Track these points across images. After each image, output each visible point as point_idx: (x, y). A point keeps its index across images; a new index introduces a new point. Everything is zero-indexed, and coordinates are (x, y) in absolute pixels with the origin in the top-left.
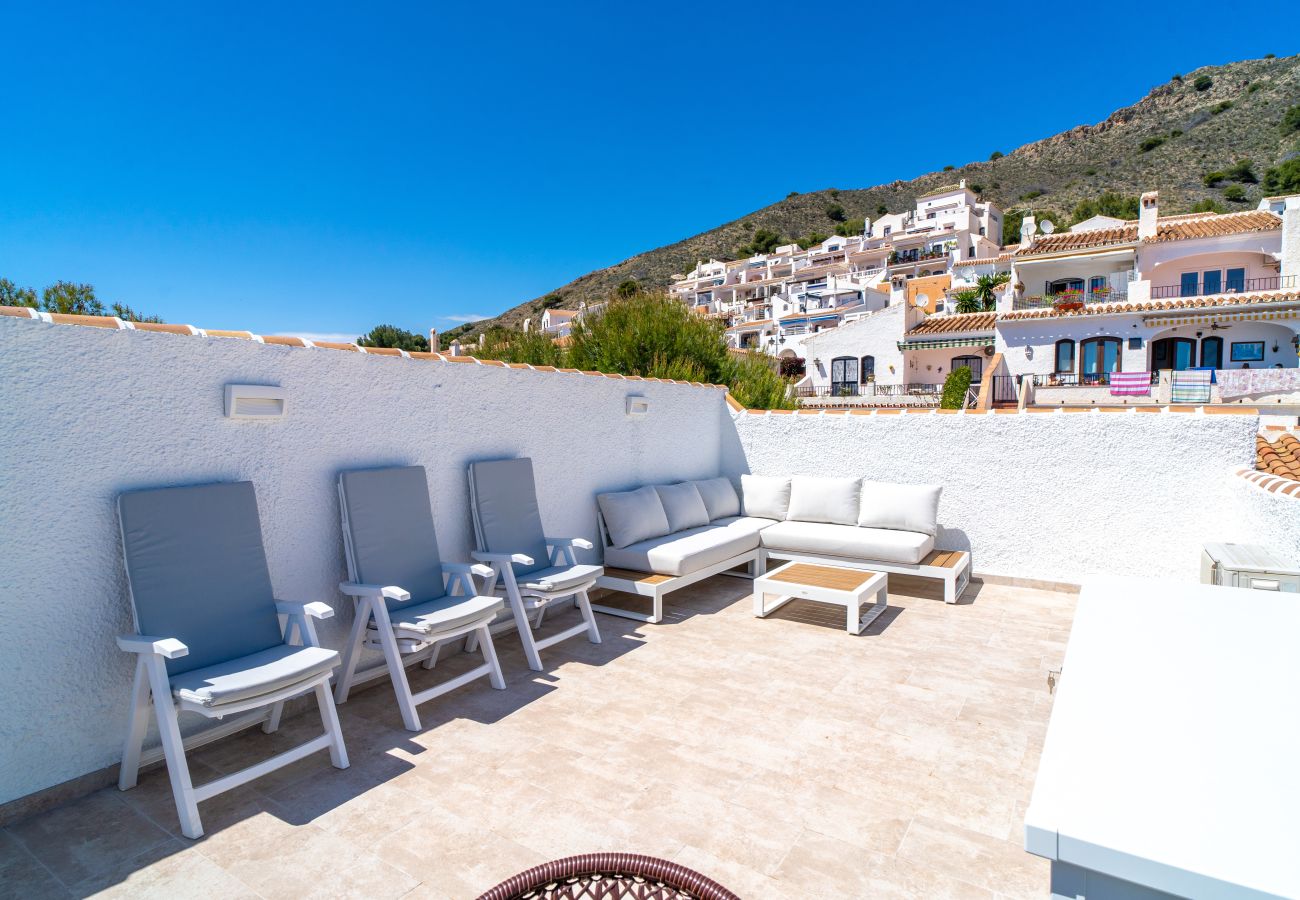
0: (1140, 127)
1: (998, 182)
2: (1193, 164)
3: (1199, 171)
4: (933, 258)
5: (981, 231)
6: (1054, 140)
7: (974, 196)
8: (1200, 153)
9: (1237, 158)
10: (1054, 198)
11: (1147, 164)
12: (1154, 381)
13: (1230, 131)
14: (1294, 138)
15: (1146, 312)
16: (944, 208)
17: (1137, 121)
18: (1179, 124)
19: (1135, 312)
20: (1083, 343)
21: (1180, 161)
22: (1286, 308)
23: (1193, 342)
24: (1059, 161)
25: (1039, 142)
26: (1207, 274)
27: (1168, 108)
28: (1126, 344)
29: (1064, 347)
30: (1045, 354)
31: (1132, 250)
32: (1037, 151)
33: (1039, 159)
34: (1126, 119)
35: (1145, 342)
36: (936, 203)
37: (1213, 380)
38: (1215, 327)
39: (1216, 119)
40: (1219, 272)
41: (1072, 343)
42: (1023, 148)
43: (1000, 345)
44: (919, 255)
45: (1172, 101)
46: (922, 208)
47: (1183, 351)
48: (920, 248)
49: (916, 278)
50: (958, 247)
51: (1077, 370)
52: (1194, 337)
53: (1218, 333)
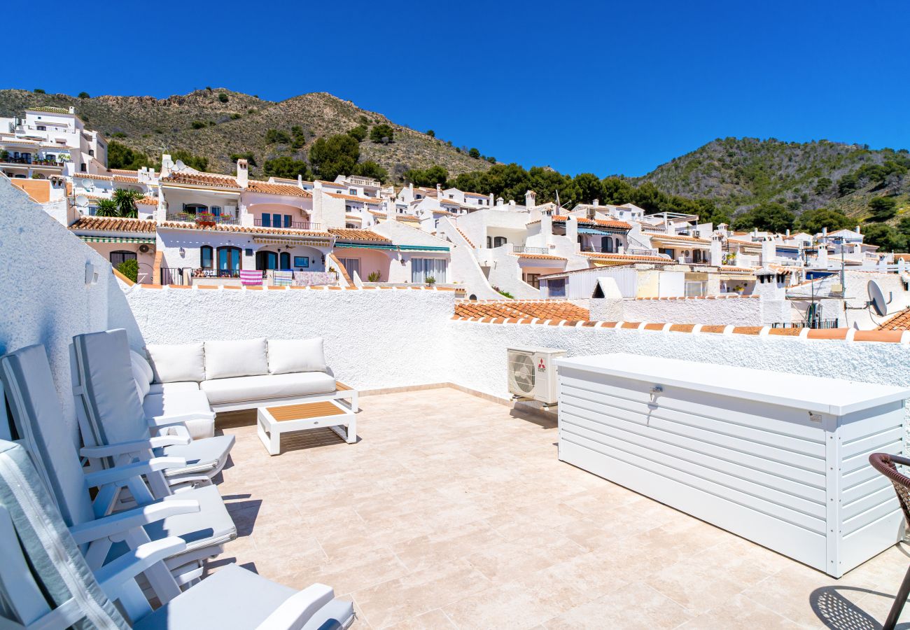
0: (189, 112)
1: (87, 116)
2: (223, 145)
3: (227, 151)
4: (47, 164)
5: (91, 153)
6: (130, 100)
7: (83, 124)
8: (227, 140)
9: (246, 150)
10: (137, 142)
11: (197, 137)
12: (264, 276)
13: (241, 132)
14: (272, 147)
15: (255, 234)
16: (57, 126)
17: (187, 107)
18: (211, 118)
19: (249, 233)
20: (218, 249)
21: (216, 141)
22: (319, 240)
23: (276, 254)
24: (136, 116)
25: (119, 97)
26: (285, 216)
27: (205, 105)
28: (244, 252)
29: (206, 251)
30: (193, 256)
31: (239, 194)
32: (117, 103)
33: (119, 110)
34: (180, 103)
35: (254, 252)
36: (46, 119)
37: (293, 278)
38: (287, 247)
39: (233, 122)
40: (280, 216)
41: (211, 248)
42: (106, 97)
43: (160, 245)
44: (33, 159)
45: (207, 102)
46: (31, 119)
47: (271, 259)
48: (33, 154)
49: (30, 179)
50: (71, 161)
51: (215, 267)
52: (277, 252)
53: (288, 251)
